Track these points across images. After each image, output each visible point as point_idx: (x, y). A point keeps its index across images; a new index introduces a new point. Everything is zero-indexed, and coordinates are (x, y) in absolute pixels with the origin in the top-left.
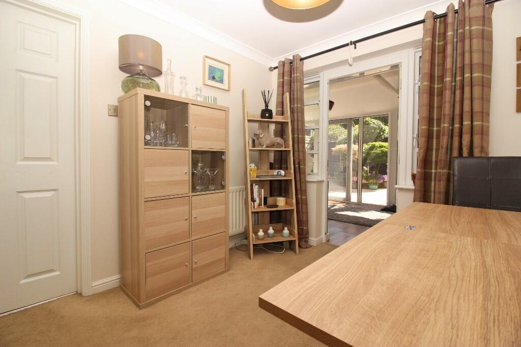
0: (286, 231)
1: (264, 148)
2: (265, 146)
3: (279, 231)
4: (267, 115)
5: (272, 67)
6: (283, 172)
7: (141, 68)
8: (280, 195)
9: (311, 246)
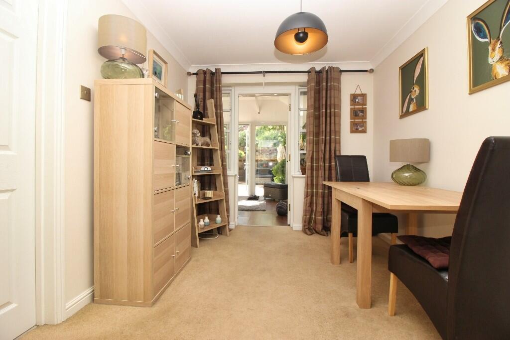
0: (219, 218)
1: (200, 146)
2: (200, 144)
3: (213, 220)
4: (199, 117)
5: (190, 72)
6: (210, 169)
7: (123, 52)
8: (210, 190)
9: (232, 229)
